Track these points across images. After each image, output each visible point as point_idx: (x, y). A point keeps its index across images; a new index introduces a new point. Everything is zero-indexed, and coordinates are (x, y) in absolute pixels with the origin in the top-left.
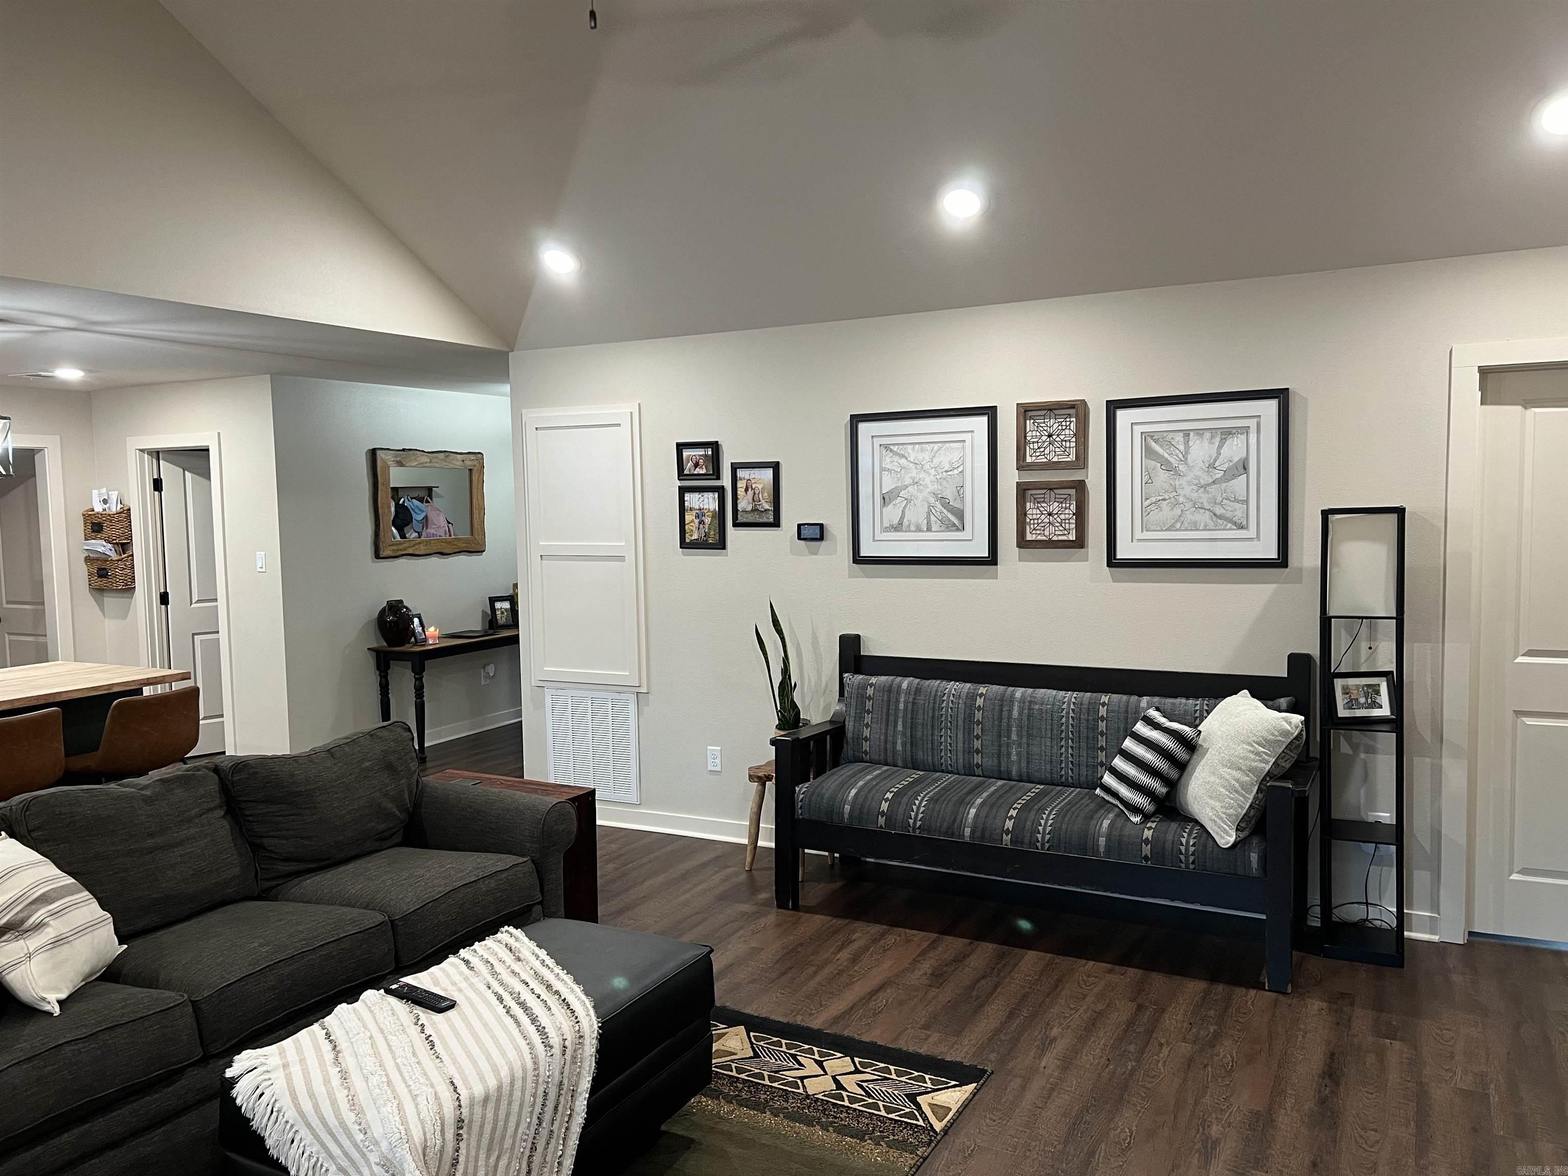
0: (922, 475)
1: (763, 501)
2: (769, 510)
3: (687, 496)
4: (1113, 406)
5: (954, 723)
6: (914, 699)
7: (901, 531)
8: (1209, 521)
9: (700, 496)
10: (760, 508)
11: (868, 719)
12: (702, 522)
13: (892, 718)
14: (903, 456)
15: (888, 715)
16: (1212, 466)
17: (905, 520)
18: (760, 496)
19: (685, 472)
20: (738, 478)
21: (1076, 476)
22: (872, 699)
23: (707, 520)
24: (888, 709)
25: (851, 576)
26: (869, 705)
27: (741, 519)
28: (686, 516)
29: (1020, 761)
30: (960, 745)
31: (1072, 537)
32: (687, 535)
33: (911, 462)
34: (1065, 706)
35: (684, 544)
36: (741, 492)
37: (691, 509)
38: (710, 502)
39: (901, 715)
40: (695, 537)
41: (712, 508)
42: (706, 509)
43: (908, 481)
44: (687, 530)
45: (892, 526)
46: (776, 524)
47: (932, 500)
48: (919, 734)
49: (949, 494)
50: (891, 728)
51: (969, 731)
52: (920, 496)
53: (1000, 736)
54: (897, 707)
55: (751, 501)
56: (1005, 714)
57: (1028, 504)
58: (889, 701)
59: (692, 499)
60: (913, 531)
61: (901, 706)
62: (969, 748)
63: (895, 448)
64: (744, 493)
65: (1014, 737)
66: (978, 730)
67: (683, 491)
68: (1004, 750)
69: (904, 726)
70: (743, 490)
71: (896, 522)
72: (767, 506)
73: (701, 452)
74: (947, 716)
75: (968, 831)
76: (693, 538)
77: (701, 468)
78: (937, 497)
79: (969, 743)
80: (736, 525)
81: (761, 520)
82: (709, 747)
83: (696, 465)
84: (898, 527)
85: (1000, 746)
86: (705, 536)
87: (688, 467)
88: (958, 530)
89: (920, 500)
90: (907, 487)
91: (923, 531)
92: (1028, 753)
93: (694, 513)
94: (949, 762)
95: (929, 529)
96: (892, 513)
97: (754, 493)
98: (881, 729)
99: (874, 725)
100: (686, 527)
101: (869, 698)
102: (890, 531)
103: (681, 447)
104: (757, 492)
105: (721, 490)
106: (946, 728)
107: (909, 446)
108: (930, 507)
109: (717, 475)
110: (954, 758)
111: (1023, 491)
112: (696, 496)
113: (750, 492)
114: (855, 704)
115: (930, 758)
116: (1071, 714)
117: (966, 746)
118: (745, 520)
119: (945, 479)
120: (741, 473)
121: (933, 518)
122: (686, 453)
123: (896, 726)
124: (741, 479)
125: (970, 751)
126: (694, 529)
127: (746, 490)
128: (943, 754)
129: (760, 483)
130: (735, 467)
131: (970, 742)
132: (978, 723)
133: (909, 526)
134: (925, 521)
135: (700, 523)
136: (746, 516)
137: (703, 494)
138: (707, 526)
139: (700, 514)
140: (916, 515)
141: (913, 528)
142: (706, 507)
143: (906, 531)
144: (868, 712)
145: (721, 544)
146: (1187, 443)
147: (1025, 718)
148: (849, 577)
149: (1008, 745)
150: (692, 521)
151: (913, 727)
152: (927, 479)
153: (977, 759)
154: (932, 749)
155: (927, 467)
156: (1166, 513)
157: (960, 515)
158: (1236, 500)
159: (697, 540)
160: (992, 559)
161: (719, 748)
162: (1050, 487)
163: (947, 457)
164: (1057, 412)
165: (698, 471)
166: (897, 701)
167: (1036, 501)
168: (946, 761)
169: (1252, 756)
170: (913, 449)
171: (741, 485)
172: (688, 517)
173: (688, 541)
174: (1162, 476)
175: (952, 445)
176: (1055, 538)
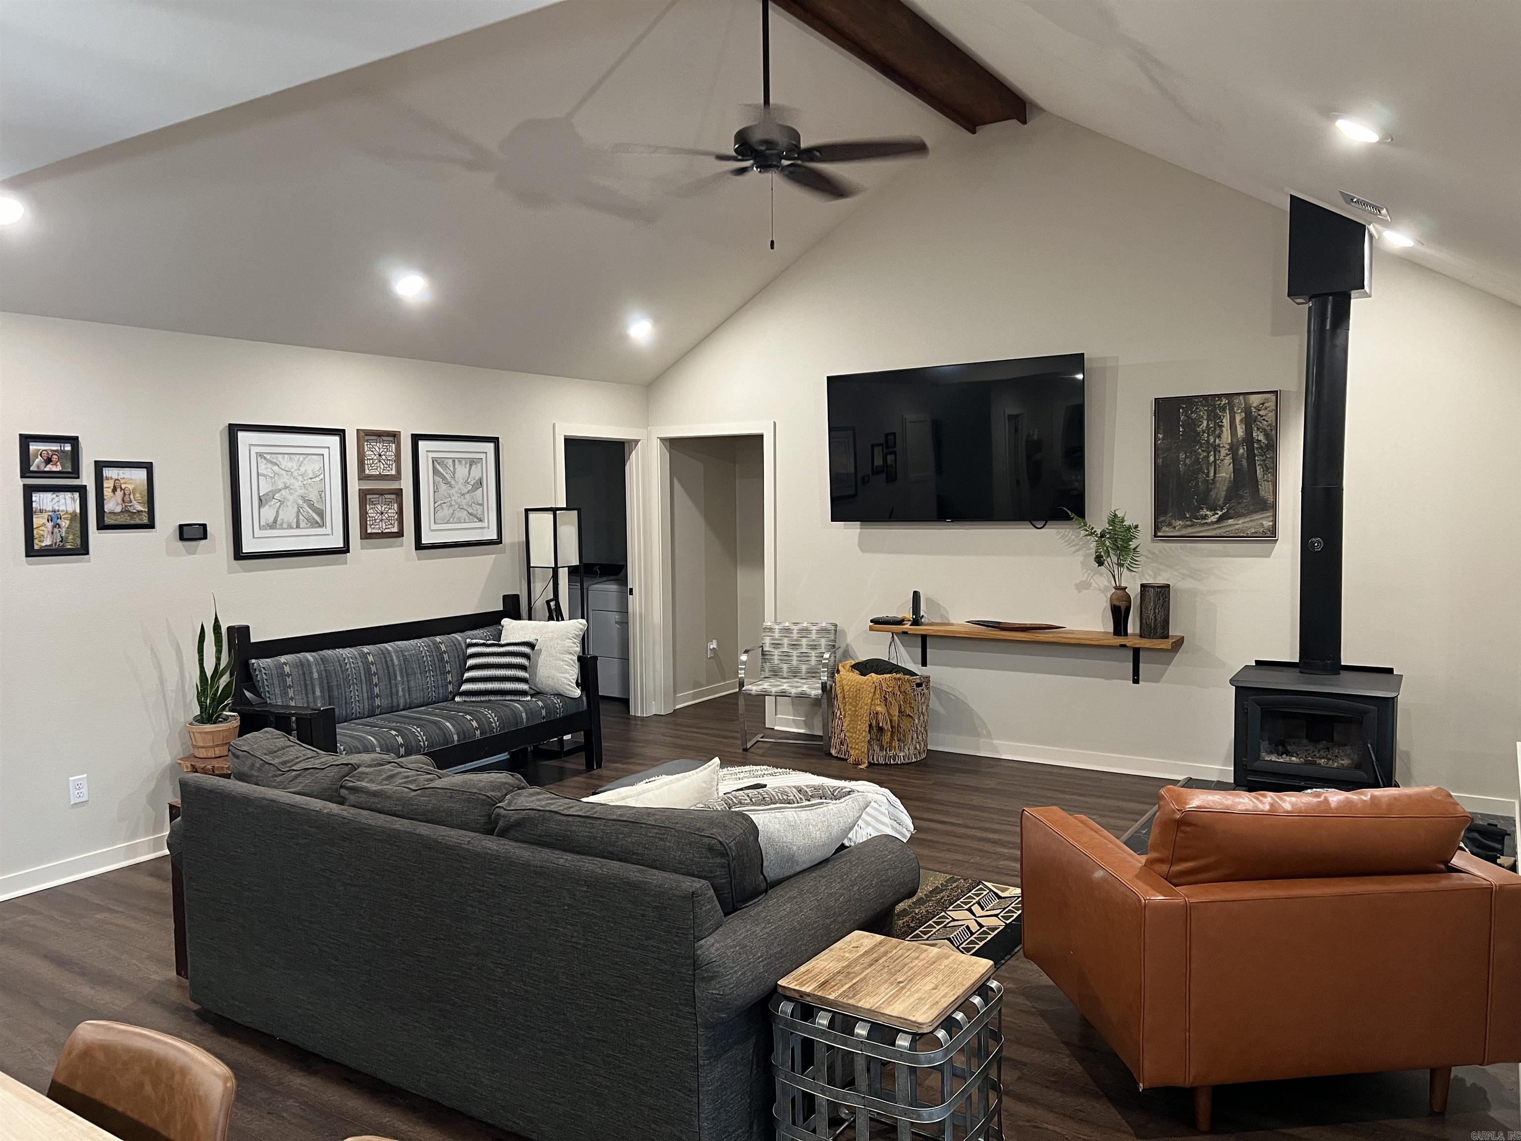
0: (292, 481)
1: (134, 502)
2: (142, 511)
3: (36, 497)
4: (416, 438)
5: (359, 679)
6: (324, 667)
7: (275, 528)
8: (467, 518)
9: (54, 496)
10: (131, 509)
11: (291, 693)
12: (57, 526)
13: (309, 687)
14: (276, 464)
15: (306, 686)
16: (467, 482)
17: (279, 519)
18: (132, 496)
19: (32, 469)
20: (104, 478)
21: (394, 486)
22: (291, 675)
23: (65, 524)
24: (305, 681)
25: (230, 571)
26: (289, 681)
27: (108, 521)
28: (34, 520)
29: (404, 695)
30: (365, 695)
31: (395, 530)
32: (36, 541)
33: (282, 469)
34: (421, 649)
35: (31, 551)
36: (107, 492)
37: (41, 511)
38: (68, 503)
39: (317, 682)
40: (47, 542)
41: (70, 510)
42: (63, 511)
43: (281, 486)
44: (36, 535)
45: (268, 524)
46: (151, 525)
47: (301, 502)
48: (336, 693)
49: (313, 496)
50: (310, 696)
51: (369, 681)
52: (291, 498)
53: (390, 680)
54: (312, 678)
55: (120, 501)
56: (389, 662)
57: (368, 506)
58: (304, 673)
59: (42, 500)
60: (285, 529)
61: (316, 675)
62: (372, 695)
63: (268, 457)
64: (111, 494)
65: (399, 678)
66: (375, 680)
67: (29, 491)
68: (394, 690)
69: (322, 691)
70: (110, 490)
71: (271, 520)
72: (139, 508)
73: (55, 447)
74: (352, 674)
75: (456, 737)
76: (43, 544)
77: (56, 464)
78: (304, 499)
79: (371, 692)
80: (102, 526)
81: (133, 522)
82: (70, 778)
83: (48, 461)
84: (273, 525)
85: (391, 687)
86: (61, 541)
87: (37, 464)
88: (320, 526)
89: (291, 501)
90: (280, 490)
91: (293, 528)
92: (409, 688)
93: (46, 515)
94: (358, 710)
95: (298, 527)
96: (268, 513)
97: (124, 494)
98: (303, 699)
99: (297, 697)
100: (35, 532)
101: (288, 675)
102: (266, 529)
103: (26, 440)
104: (127, 492)
105: (82, 490)
106: (353, 684)
107: (279, 456)
108: (299, 507)
109: (75, 472)
110: (362, 707)
111: (363, 495)
112: (48, 496)
113: (119, 493)
114: (277, 683)
115: (344, 712)
116: (428, 654)
117: (369, 694)
118: (112, 522)
119: (310, 484)
120: (107, 472)
121: (301, 517)
122: (33, 447)
123: (314, 693)
124: (107, 479)
125: (372, 697)
126: (45, 534)
127: (114, 490)
128: (353, 705)
129: (131, 483)
130: (100, 466)
131: (372, 690)
132: (375, 674)
133: (282, 524)
134: (295, 520)
135: (54, 527)
136: (114, 517)
137: (58, 494)
138: (64, 530)
139: (54, 517)
140: (288, 515)
141: (285, 526)
142: (62, 508)
143: (279, 529)
144: (290, 687)
145: (83, 549)
146: (454, 465)
147: (402, 662)
148: (229, 573)
149: (396, 685)
150: (43, 525)
151: (330, 688)
152: (297, 484)
153: (378, 702)
154: (346, 703)
155: (295, 474)
156: (446, 512)
157: (321, 514)
158: (478, 504)
159: (49, 546)
160: (345, 550)
161: (85, 775)
162: (381, 493)
163: (312, 466)
164: (384, 438)
165: (49, 468)
166: (311, 673)
167: (372, 503)
168: (356, 710)
169: (573, 645)
170: (283, 458)
171: (108, 485)
172: (37, 521)
173: (36, 547)
174: (443, 487)
175: (313, 457)
176: (386, 531)
